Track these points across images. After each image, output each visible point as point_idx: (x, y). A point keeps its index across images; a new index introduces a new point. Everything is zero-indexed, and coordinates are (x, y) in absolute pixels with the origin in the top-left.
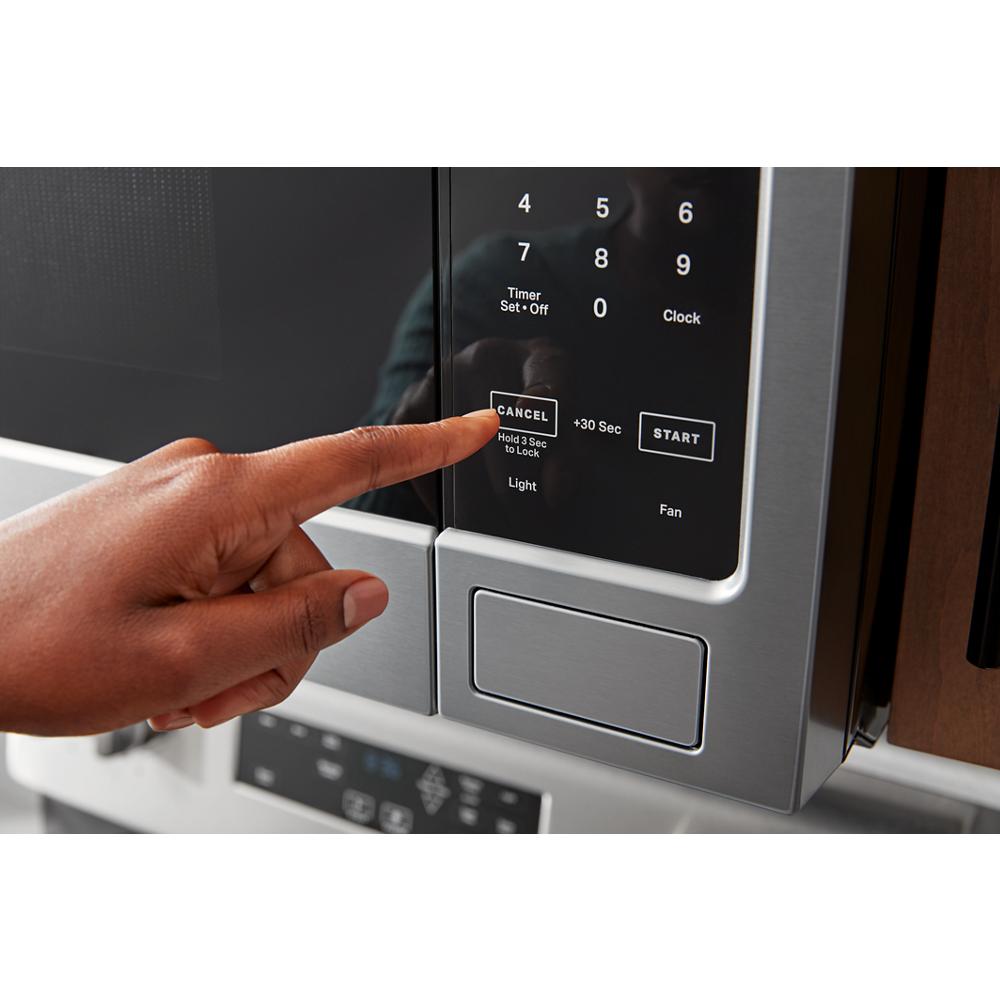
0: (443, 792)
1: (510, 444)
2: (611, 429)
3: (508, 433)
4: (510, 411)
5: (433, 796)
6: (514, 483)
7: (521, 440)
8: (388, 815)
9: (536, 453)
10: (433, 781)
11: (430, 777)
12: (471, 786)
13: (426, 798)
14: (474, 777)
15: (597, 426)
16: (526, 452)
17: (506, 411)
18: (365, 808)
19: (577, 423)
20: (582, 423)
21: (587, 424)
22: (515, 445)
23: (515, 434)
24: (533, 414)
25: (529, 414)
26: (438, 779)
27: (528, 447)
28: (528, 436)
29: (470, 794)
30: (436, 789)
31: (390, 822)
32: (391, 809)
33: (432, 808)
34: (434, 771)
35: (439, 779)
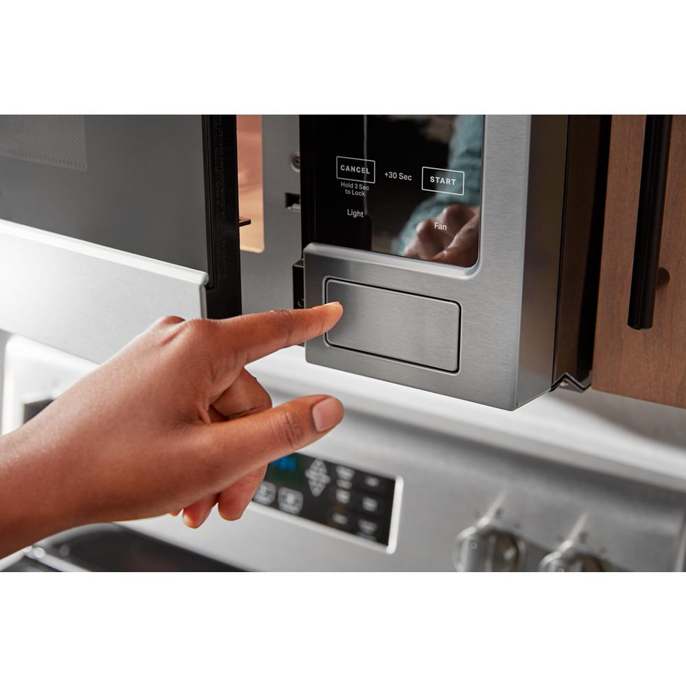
0: (325, 479)
1: (348, 189)
2: (406, 177)
3: (347, 182)
4: (348, 168)
5: (318, 482)
6: (350, 213)
7: (354, 186)
8: (284, 497)
9: (363, 194)
10: (318, 471)
11: (316, 468)
12: (345, 474)
13: (312, 484)
14: (346, 467)
15: (398, 176)
16: (357, 193)
17: (345, 168)
18: (268, 493)
19: (386, 174)
20: (389, 174)
21: (393, 175)
22: (351, 189)
23: (351, 182)
24: (361, 170)
25: (359, 170)
26: (321, 470)
27: (359, 190)
28: (359, 183)
29: (345, 480)
30: (320, 477)
31: (286, 503)
32: (287, 493)
33: (317, 490)
34: (319, 464)
35: (323, 470)
